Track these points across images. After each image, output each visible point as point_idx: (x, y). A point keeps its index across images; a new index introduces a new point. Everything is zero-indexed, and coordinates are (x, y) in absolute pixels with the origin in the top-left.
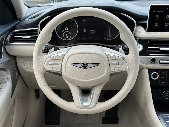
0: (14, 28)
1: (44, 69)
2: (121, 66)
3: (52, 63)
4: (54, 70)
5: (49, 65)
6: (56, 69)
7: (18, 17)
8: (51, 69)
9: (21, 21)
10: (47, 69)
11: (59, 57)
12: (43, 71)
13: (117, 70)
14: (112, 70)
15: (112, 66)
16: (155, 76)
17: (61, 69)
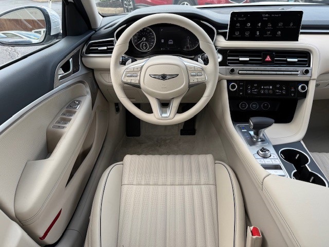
0: (90, 39)
1: (122, 81)
2: (200, 77)
3: (130, 75)
4: (133, 81)
5: (128, 76)
6: (134, 80)
7: (93, 27)
8: (129, 81)
9: (96, 31)
10: (125, 81)
11: (137, 69)
12: (121, 83)
13: (196, 81)
14: (191, 81)
15: (191, 78)
16: (233, 87)
17: (139, 81)
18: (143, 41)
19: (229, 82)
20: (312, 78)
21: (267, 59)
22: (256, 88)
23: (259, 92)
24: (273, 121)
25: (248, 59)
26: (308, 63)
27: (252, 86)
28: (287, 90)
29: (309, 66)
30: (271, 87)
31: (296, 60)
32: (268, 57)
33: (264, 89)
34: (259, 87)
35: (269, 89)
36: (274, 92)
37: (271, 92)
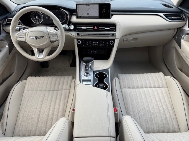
0: (7, 17)
1: (17, 40)
2: (55, 38)
3: (20, 37)
4: (22, 40)
5: (19, 38)
6: (23, 40)
7: (9, 11)
8: (20, 40)
9: (11, 13)
10: (18, 40)
11: (24, 34)
12: (16, 41)
13: (53, 39)
14: (51, 40)
15: (51, 38)
16: (79, 42)
17: (25, 40)
18: (36, 18)
19: (78, 39)
20: (116, 38)
21: (95, 28)
22: (91, 43)
23: (92, 45)
24: (93, 59)
25: (86, 28)
26: (115, 30)
27: (89, 42)
28: (105, 44)
29: (115, 31)
30: (97, 42)
31: (109, 28)
32: (96, 27)
33: (94, 43)
34: (92, 43)
35: (97, 43)
36: (99, 45)
37: (97, 45)
